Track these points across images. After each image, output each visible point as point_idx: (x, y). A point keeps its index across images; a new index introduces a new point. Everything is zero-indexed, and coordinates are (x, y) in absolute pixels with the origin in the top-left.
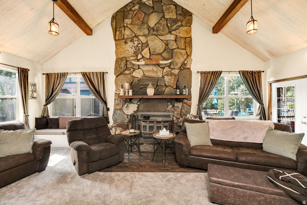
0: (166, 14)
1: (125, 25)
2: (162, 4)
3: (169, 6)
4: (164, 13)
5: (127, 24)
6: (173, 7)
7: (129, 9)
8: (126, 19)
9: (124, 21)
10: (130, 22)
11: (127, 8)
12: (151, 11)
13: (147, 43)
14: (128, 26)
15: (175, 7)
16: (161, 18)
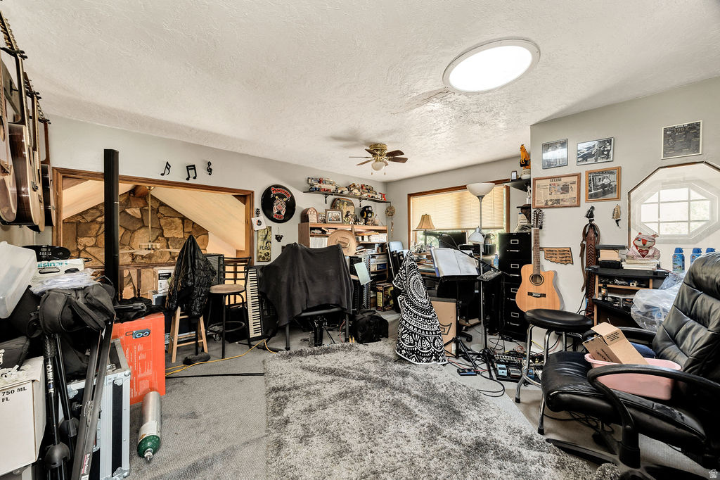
0: (166, 231)
1: (81, 248)
2: (159, 215)
3: (172, 219)
4: (163, 230)
5: (85, 246)
6: (178, 221)
7: (89, 219)
8: (82, 237)
9: (77, 242)
10: (93, 243)
11: (83, 218)
12: (139, 226)
13: (129, 278)
14: (88, 249)
15: (181, 221)
16: (158, 237)
